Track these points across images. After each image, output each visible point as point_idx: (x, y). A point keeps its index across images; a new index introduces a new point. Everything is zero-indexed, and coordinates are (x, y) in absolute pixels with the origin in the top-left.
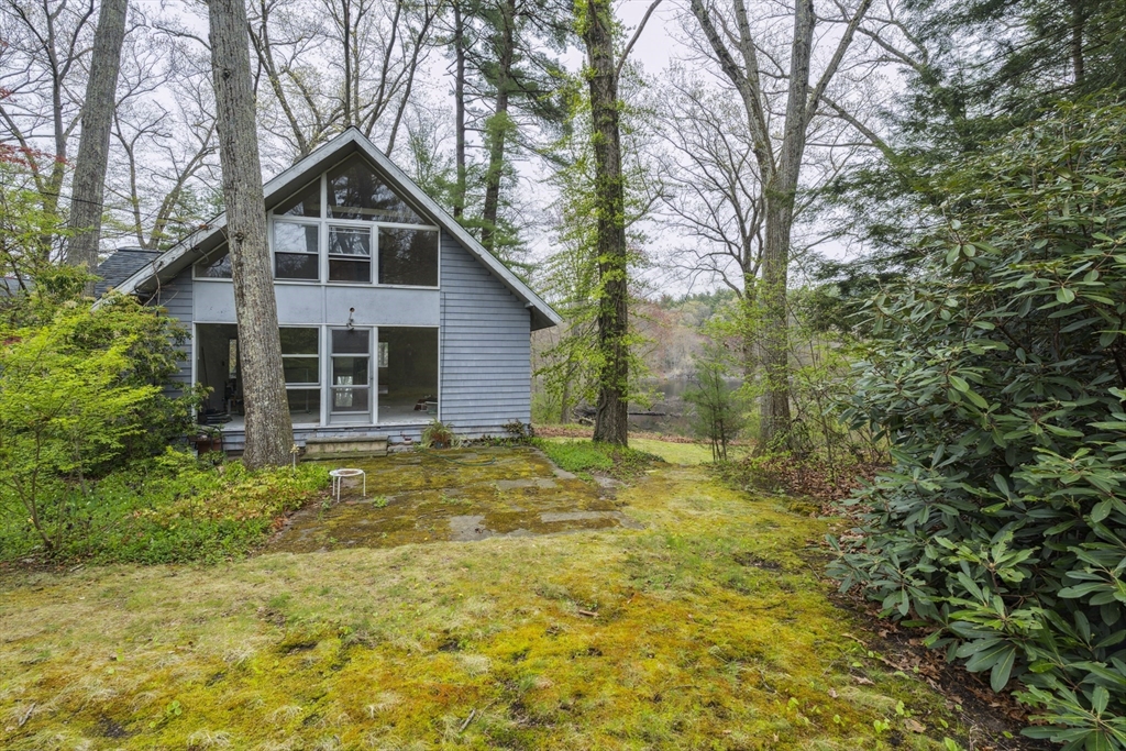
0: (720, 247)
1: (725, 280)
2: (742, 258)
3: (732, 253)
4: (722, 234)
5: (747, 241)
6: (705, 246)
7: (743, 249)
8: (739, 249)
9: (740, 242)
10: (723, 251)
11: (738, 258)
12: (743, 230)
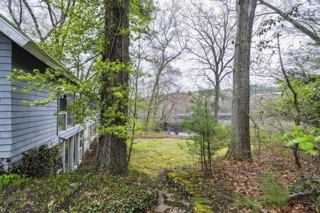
0: (207, 66)
1: (208, 78)
2: (215, 70)
3: (211, 68)
4: (208, 61)
5: (217, 64)
6: (202, 66)
7: (215, 67)
8: (214, 66)
9: (214, 64)
10: (208, 68)
11: (214, 70)
12: (216, 60)
